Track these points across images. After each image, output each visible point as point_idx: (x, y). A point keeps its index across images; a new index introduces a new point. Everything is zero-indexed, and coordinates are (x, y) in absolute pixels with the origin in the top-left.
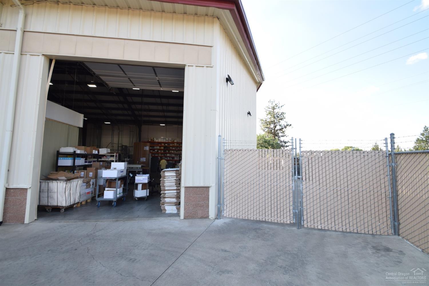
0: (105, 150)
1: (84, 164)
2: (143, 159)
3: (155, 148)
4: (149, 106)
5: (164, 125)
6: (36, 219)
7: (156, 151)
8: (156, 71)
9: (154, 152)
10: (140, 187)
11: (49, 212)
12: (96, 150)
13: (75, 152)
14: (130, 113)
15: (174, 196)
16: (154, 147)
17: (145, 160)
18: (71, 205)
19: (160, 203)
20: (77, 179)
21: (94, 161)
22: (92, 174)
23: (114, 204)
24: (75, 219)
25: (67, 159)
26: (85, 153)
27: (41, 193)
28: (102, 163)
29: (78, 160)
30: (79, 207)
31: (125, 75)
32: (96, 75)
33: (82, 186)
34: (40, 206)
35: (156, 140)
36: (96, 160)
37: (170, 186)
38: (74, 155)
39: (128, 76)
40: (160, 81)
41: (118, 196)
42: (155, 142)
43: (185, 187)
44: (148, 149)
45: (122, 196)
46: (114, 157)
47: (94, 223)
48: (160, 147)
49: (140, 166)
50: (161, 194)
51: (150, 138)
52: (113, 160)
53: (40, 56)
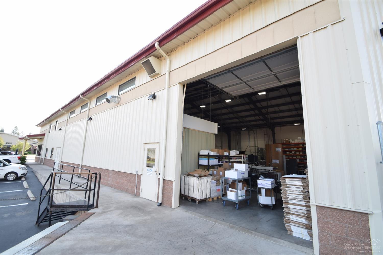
0: (234, 152)
1: (217, 164)
2: (276, 162)
3: (292, 149)
4: (279, 107)
5: (300, 124)
6: (179, 206)
7: (293, 152)
8: (267, 63)
9: (290, 154)
10: (263, 192)
11: (190, 202)
12: (227, 152)
13: (209, 153)
14: (261, 117)
15: (304, 215)
16: (290, 148)
17: (278, 163)
18: (203, 199)
19: (283, 219)
20: (207, 177)
21: (226, 162)
22: (222, 173)
23: (236, 206)
24: (201, 214)
25: (203, 160)
26: (217, 155)
27: (185, 185)
28: (231, 164)
29: (212, 161)
30: (210, 202)
31: (241, 81)
32: (221, 89)
33: (212, 183)
34: (185, 195)
35: (291, 141)
36: (228, 160)
37: (295, 199)
38: (208, 156)
39: (244, 81)
40: (277, 75)
41: (240, 198)
42: (291, 144)
43: (317, 206)
44: (280, 151)
45: (244, 199)
46: (241, 158)
47: (213, 222)
48: (298, 148)
49: (271, 168)
50: (284, 208)
51: (284, 140)
52: (241, 161)
53: (178, 84)
